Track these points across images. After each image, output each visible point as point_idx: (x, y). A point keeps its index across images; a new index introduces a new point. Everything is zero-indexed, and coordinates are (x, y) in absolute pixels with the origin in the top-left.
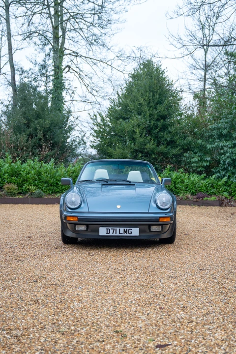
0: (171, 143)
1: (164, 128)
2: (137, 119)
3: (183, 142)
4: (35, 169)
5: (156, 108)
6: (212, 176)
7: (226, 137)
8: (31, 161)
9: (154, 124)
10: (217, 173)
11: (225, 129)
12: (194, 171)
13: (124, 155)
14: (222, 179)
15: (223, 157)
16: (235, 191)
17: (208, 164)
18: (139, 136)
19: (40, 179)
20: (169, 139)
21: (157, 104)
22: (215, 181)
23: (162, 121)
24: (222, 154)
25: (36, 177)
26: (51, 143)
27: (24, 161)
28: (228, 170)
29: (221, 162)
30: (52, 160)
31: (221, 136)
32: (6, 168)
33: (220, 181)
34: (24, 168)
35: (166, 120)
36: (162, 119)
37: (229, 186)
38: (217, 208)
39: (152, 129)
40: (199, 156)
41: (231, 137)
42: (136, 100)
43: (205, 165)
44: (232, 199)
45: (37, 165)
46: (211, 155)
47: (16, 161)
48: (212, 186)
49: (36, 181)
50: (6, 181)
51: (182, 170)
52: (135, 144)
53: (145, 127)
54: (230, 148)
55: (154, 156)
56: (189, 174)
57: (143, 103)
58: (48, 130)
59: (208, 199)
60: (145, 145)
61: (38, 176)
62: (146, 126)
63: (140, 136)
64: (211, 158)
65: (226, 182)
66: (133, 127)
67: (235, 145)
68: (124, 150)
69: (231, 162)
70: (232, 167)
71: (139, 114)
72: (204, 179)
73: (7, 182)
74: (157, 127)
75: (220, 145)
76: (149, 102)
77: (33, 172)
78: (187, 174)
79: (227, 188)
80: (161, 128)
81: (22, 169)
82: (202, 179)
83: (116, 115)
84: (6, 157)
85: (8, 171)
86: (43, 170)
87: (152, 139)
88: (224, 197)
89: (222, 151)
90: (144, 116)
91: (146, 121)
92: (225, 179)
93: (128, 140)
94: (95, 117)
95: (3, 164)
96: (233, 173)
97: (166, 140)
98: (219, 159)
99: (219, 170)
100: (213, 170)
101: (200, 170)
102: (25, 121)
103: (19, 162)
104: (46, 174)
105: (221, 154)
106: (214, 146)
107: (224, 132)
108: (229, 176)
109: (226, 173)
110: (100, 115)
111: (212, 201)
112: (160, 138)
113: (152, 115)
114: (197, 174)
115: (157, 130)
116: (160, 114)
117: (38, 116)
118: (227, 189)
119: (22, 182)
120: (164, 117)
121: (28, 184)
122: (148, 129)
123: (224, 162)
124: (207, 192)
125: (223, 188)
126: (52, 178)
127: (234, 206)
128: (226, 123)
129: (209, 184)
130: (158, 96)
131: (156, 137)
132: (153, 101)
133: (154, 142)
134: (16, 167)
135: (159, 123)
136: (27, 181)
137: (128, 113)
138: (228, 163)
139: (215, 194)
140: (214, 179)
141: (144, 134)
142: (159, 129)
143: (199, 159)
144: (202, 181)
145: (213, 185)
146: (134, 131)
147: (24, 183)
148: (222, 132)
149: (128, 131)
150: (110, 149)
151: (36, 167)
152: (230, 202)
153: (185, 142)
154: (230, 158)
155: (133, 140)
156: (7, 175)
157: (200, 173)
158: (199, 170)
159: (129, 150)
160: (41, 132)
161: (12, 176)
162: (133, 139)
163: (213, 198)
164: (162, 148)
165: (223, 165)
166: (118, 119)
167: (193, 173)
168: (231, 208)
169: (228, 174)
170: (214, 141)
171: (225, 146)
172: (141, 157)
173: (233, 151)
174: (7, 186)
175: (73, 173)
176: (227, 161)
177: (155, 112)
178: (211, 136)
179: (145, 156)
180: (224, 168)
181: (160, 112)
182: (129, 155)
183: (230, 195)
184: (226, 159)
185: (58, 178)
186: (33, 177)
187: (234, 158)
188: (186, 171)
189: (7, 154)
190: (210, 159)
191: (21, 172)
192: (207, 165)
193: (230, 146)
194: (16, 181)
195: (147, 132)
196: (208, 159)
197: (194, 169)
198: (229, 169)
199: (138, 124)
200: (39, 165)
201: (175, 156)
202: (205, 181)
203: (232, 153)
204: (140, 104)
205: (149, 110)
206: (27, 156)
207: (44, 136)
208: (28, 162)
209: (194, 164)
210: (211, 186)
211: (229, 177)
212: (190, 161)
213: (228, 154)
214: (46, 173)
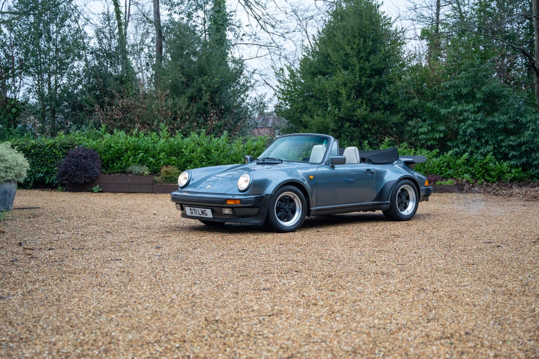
0: (391, 108)
1: (380, 86)
2: (342, 75)
3: (407, 106)
4: (202, 145)
5: (368, 60)
6: (447, 152)
7: (467, 98)
8: (196, 134)
9: (366, 81)
10: (454, 147)
11: (466, 86)
12: (422, 146)
13: (325, 124)
14: (461, 156)
15: (463, 126)
16: (480, 172)
17: (442, 135)
18: (345, 98)
19: (209, 159)
20: (387, 102)
21: (370, 53)
22: (452, 159)
23: (377, 77)
24: (462, 121)
25: (204, 157)
26: (221, 109)
27: (186, 135)
28: (470, 144)
29: (460, 132)
30: (225, 133)
31: (459, 97)
32: (161, 145)
33: (460, 158)
34: (186, 145)
35: (384, 76)
36: (376, 74)
37: (472, 165)
38: (454, 196)
39: (363, 88)
40: (429, 125)
41: (474, 97)
42: (341, 49)
43: (438, 137)
44: (476, 184)
45: (204, 140)
46: (447, 122)
47: (175, 134)
48: (448, 166)
49: (203, 161)
50: (162, 163)
51: (405, 144)
52: (340, 109)
53: (353, 87)
54: (472, 113)
55: (366, 126)
56: (416, 150)
57: (351, 53)
58: (217, 92)
59: (442, 183)
60: (354, 110)
61: (206, 155)
62: (356, 84)
63: (348, 99)
64: (446, 128)
65: (467, 159)
66: (338, 86)
67: (479, 109)
68: (324, 117)
69: (474, 132)
70: (476, 139)
71: (346, 68)
72: (436, 156)
73: (164, 164)
74: (370, 86)
75: (459, 109)
76: (359, 52)
77: (199, 150)
78: (413, 150)
79: (468, 168)
80: (375, 87)
81: (185, 146)
82: (434, 157)
83: (312, 69)
84: (161, 130)
85: (165, 149)
86: (212, 147)
87: (364, 103)
88: (464, 180)
89: (461, 118)
90: (352, 71)
91: (355, 77)
92: (466, 155)
93: (330, 105)
94: (281, 72)
95: (157, 139)
96: (478, 148)
97: (383, 103)
98: (458, 129)
99: (457, 144)
100: (449, 143)
101: (431, 145)
102: (183, 79)
103: (179, 136)
104: (217, 153)
105: (459, 122)
106: (450, 110)
107: (464, 91)
108: (471, 151)
109: (468, 147)
110: (289, 68)
111: (447, 185)
112: (375, 100)
113: (363, 69)
114: (427, 149)
115: (371, 89)
116: (375, 67)
117: (202, 72)
118: (469, 170)
119: (184, 163)
120: (379, 72)
121: (192, 166)
122: (358, 88)
123: (465, 132)
124: (441, 173)
125: (464, 168)
126: (225, 158)
127: (478, 193)
128: (467, 78)
129: (443, 163)
130: (371, 43)
131: (370, 100)
132: (365, 50)
133: (367, 106)
134: (176, 143)
135: (373, 81)
136: (191, 162)
137: (330, 66)
138: (469, 134)
139: (452, 177)
140: (451, 155)
141: (352, 96)
142: (373, 88)
143: (430, 128)
144: (434, 159)
145: (449, 164)
146: (338, 92)
147: (187, 164)
148: (461, 90)
149: (330, 92)
150: (305, 116)
151: (203, 143)
152: (473, 186)
153: (410, 105)
154: (473, 127)
155: (338, 104)
156: (163, 153)
157: (430, 148)
158: (429, 144)
159: (332, 117)
160: (208, 94)
161: (170, 156)
162: (336, 103)
163: (449, 182)
164: (377, 114)
165: (463, 136)
166: (314, 75)
167: (421, 148)
168: (473, 195)
169: (470, 149)
170: (450, 102)
171: (465, 111)
172: (349, 127)
173: (476, 117)
174: (164, 169)
175: (254, 150)
176: (469, 131)
177: (367, 65)
178: (446, 97)
179: (355, 126)
180: (465, 140)
181: (374, 64)
182: (332, 126)
183: (473, 178)
184: (467, 128)
185: (234, 158)
186: (200, 156)
187: (479, 127)
188: (412, 145)
189: (162, 125)
190: (444, 129)
191: (183, 150)
192: (440, 137)
193: (472, 110)
194: (175, 162)
195: (356, 92)
196: (442, 128)
197: (422, 142)
198: (472, 142)
199: (344, 83)
200: (207, 139)
201: (396, 125)
202: (438, 159)
203: (475, 120)
204: (347, 55)
205: (359, 62)
206: (189, 128)
207: (212, 99)
208: (192, 136)
209: (423, 136)
210: (446, 166)
211: (471, 153)
212: (417, 132)
213: (470, 122)
214: (217, 150)
